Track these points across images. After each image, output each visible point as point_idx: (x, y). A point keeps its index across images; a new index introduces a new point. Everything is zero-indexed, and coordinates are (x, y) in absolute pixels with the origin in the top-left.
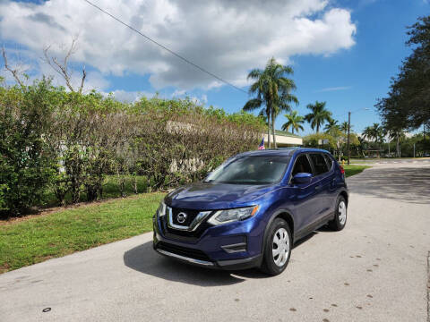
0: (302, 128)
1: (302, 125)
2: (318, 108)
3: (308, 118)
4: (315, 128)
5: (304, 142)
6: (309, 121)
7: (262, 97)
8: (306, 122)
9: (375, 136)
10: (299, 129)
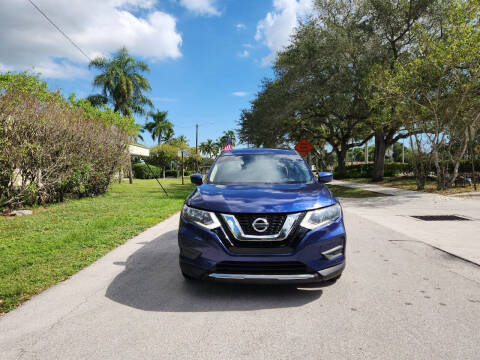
0: (142, 138)
1: (142, 134)
2: (160, 117)
3: (149, 127)
4: (157, 139)
5: (151, 153)
6: (150, 130)
7: (108, 93)
8: (147, 131)
9: (209, 152)
10: (139, 139)
